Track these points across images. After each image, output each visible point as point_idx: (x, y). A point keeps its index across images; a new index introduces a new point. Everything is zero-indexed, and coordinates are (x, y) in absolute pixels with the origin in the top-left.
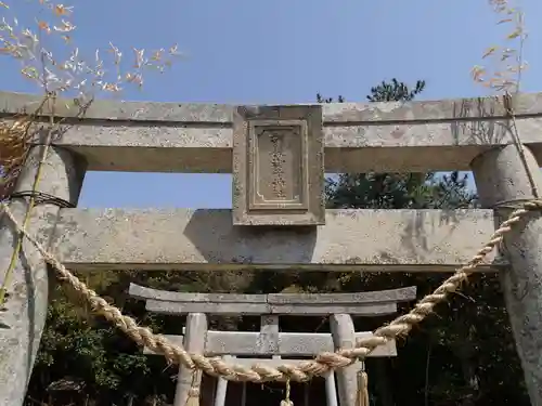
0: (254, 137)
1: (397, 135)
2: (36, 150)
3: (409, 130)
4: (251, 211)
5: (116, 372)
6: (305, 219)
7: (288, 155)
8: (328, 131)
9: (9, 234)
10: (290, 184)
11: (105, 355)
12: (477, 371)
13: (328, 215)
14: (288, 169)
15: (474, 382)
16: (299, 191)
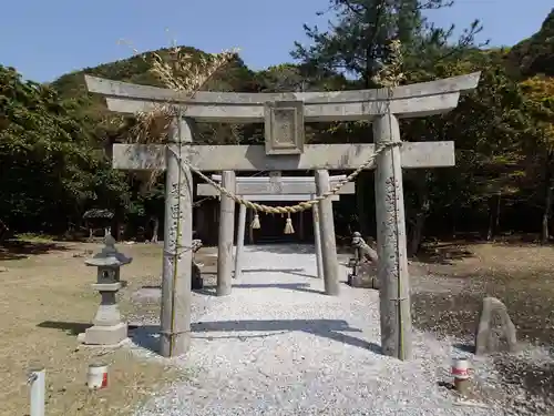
0: (273, 115)
1: (337, 109)
2: (175, 119)
3: (343, 107)
4: (274, 148)
5: (140, 203)
6: (296, 151)
7: (288, 123)
8: (306, 108)
9: (174, 160)
10: (289, 135)
11: (130, 190)
12: (430, 198)
13: (305, 147)
14: (288, 129)
15: (426, 206)
16: (293, 139)
